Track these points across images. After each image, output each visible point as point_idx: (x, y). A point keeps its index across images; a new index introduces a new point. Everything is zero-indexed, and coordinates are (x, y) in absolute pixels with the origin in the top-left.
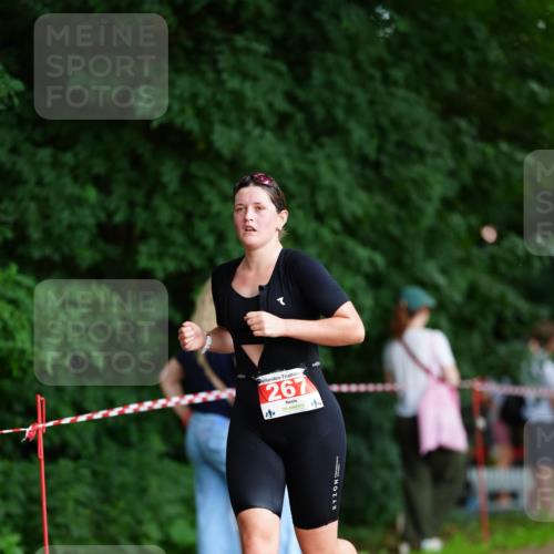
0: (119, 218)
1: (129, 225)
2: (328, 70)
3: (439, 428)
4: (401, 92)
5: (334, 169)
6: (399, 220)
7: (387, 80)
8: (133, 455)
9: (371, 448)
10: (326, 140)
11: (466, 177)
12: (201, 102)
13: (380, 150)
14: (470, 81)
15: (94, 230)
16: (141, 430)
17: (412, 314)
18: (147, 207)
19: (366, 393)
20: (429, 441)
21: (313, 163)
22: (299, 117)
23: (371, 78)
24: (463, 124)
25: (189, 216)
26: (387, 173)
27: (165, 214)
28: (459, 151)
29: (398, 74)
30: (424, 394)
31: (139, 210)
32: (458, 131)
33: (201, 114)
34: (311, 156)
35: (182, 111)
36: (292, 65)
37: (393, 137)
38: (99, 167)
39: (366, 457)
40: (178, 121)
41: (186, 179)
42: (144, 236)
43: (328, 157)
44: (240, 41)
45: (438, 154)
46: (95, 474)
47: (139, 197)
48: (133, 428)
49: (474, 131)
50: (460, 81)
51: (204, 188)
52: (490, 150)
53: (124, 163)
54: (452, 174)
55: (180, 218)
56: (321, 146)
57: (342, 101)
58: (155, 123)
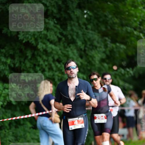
0: (17, 65)
2: (71, 26)
4: (91, 32)
5: (73, 53)
7: (87, 29)
10: (71, 45)
11: (108, 53)
12: (36, 36)
13: (85, 46)
14: (109, 28)
18: (24, 63)
21: (68, 51)
22: (63, 39)
23: (83, 28)
24: (107, 38)
25: (35, 65)
26: (87, 52)
28: (106, 46)
29: (89, 27)
31: (22, 63)
32: (106, 40)
33: (36, 40)
34: (67, 49)
35: (31, 39)
36: (61, 26)
37: (89, 43)
38: (11, 52)
40: (30, 41)
43: (72, 50)
44: (47, 21)
45: (100, 47)
46: (13, 133)
47: (22, 60)
49: (110, 40)
50: (106, 28)
51: (39, 58)
52: (114, 46)
53: (18, 51)
54: (104, 52)
55: (32, 66)
56: (70, 47)
57: (75, 34)
58: (24, 42)
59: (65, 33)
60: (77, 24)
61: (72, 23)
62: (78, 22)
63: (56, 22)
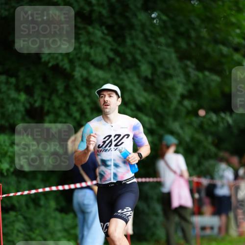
0: (37, 104)
1: (42, 108)
2: (132, 39)
3: (180, 197)
4: (164, 48)
5: (133, 83)
6: (162, 105)
7: (157, 43)
8: (43, 210)
9: (149, 206)
10: (129, 71)
11: (191, 87)
13: (153, 74)
14: (193, 45)
15: (24, 113)
16: (47, 199)
17: (168, 147)
18: (49, 99)
19: (146, 183)
20: (176, 203)
21: (123, 80)
22: (118, 60)
23: (150, 42)
24: (189, 63)
25: (68, 104)
26: (156, 85)
27: (57, 103)
28: (187, 75)
29: (162, 40)
30: (173, 182)
31: (46, 101)
32: (187, 66)
33: (71, 61)
35: (62, 60)
36: (114, 38)
37: (160, 70)
39: (146, 210)
40: (61, 64)
41: (67, 88)
42: (48, 113)
43: (129, 78)
44: (90, 29)
46: (25, 218)
47: (46, 95)
48: (43, 198)
49: (194, 66)
50: (188, 44)
51: (75, 91)
52: (200, 75)
53: (40, 80)
54: (185, 84)
55: (64, 105)
56: (127, 73)
57: (138, 52)
58: (50, 65)
59: (121, 50)
60: (141, 36)
61: (134, 33)
62: (143, 32)
63: (106, 32)
